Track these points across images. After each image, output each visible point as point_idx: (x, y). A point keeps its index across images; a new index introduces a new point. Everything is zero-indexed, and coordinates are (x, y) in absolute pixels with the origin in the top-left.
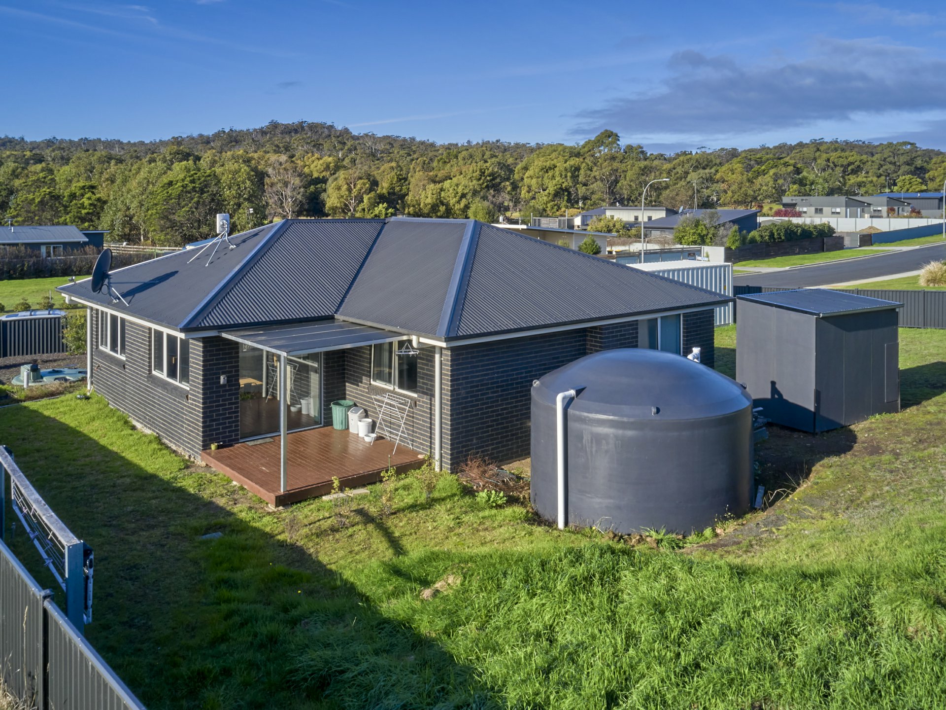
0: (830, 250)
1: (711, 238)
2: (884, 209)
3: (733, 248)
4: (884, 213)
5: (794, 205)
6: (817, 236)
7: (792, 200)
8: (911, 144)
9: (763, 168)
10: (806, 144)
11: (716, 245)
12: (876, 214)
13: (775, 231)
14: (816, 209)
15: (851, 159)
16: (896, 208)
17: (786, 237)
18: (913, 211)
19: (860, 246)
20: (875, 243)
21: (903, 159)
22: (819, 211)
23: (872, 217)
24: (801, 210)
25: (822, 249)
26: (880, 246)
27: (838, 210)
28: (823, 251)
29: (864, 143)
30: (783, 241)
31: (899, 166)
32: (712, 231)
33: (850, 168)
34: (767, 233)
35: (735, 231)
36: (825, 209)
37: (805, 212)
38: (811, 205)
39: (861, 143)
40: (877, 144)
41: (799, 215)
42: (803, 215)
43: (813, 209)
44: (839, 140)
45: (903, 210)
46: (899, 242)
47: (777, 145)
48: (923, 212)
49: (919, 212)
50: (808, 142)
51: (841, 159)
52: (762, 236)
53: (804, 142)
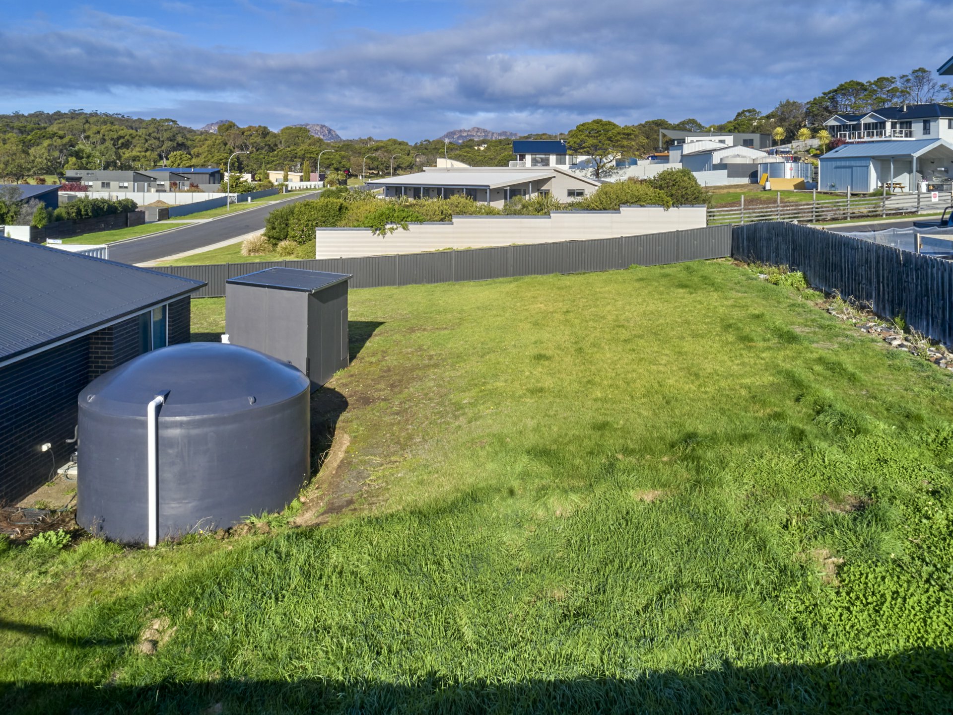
0: (134, 224)
1: (12, 217)
2: (167, 184)
3: (40, 226)
4: (167, 188)
5: (79, 179)
6: (121, 212)
7: (77, 174)
8: (173, 121)
9: (29, 137)
10: (65, 114)
11: (19, 224)
12: (160, 188)
13: (82, 207)
14: (103, 184)
15: (121, 133)
16: (178, 182)
17: (93, 213)
18: (192, 185)
19: (159, 220)
20: (171, 216)
21: (166, 135)
22: (106, 185)
23: (157, 191)
24: (86, 183)
25: (126, 225)
26: (176, 219)
27: (126, 184)
28: (127, 226)
29: (123, 116)
30: (90, 217)
31: (163, 141)
32: (13, 208)
33: (120, 142)
34: (74, 210)
35: (42, 209)
36: (112, 183)
37: (91, 186)
38: (97, 180)
39: (120, 116)
40: (135, 118)
41: (85, 189)
42: (90, 189)
43: (99, 183)
44: (98, 112)
45: (183, 185)
46: (190, 215)
47: (33, 112)
48: (201, 186)
49: (197, 186)
50: (66, 112)
51: (112, 133)
52: (68, 213)
53: (63, 112)
